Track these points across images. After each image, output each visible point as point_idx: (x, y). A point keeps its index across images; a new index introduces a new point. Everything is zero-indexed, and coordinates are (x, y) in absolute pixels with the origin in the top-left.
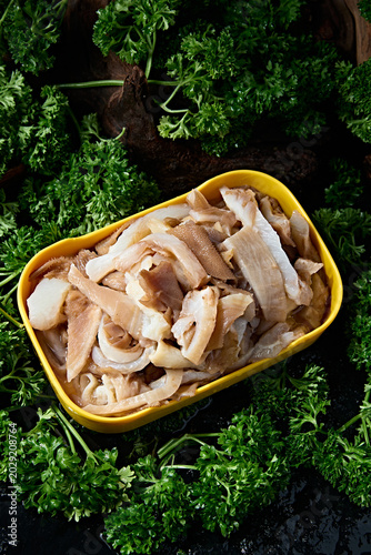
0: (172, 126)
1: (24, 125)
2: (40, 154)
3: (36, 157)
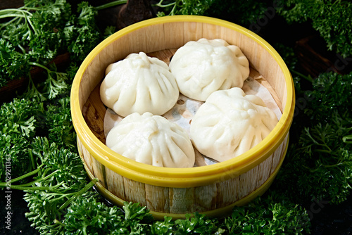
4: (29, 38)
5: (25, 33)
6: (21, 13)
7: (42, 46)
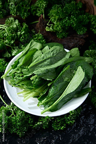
0: (49, 28)
1: (18, 32)
2: (23, 38)
3: (22, 39)
4: (6, 36)
5: (5, 34)
6: (3, 27)
7: (10, 39)
